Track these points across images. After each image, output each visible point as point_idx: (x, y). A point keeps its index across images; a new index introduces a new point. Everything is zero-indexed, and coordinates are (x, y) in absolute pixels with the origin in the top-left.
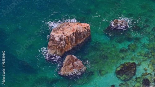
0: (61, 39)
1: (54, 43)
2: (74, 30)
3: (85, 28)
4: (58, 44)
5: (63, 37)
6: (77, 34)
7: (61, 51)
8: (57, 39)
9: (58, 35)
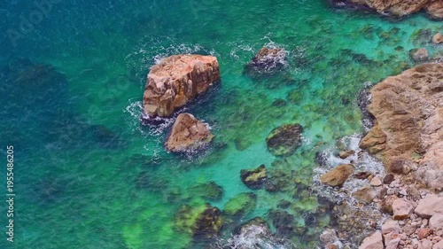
0: (166, 86)
1: (155, 93)
2: (189, 67)
3: (210, 65)
4: (162, 95)
5: (171, 81)
6: (195, 76)
7: (168, 108)
8: (160, 85)
9: (161, 78)
